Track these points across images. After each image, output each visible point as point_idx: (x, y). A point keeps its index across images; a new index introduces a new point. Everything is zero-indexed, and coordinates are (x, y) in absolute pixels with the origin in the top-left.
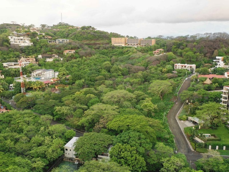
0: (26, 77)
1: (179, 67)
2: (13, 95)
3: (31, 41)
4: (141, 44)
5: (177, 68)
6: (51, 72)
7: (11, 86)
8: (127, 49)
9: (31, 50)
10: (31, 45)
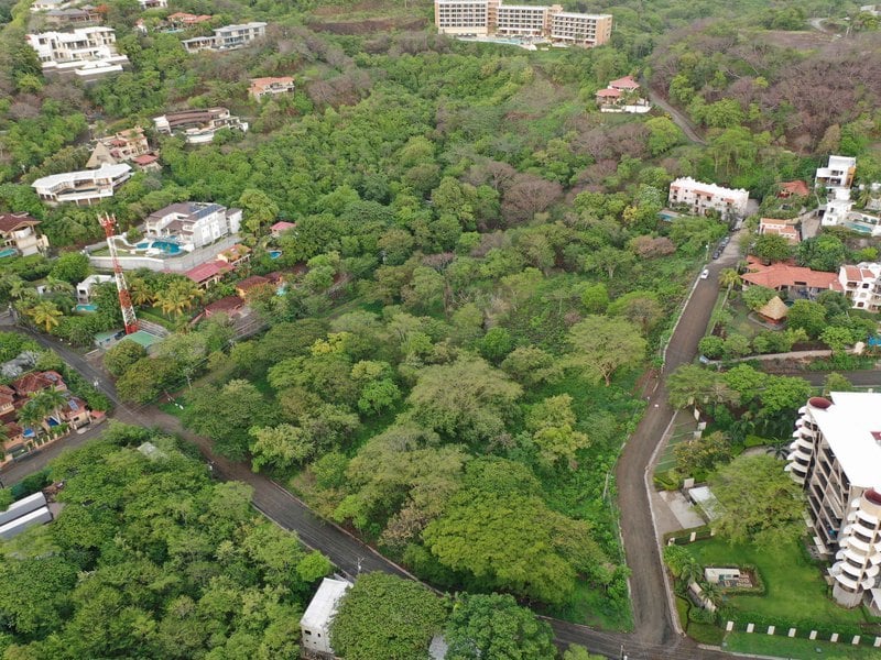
0: (126, 242)
1: (686, 195)
2: (94, 333)
3: (121, 48)
4: (553, 31)
5: (679, 199)
6: (215, 215)
7: (83, 292)
8: (496, 59)
9: (125, 93)
10: (119, 68)
